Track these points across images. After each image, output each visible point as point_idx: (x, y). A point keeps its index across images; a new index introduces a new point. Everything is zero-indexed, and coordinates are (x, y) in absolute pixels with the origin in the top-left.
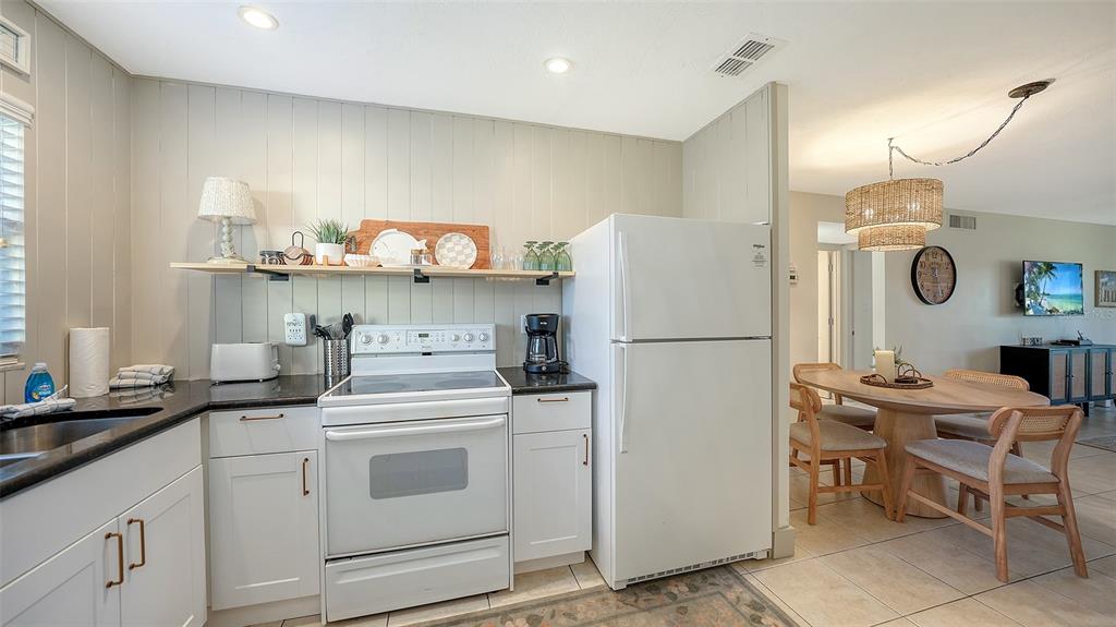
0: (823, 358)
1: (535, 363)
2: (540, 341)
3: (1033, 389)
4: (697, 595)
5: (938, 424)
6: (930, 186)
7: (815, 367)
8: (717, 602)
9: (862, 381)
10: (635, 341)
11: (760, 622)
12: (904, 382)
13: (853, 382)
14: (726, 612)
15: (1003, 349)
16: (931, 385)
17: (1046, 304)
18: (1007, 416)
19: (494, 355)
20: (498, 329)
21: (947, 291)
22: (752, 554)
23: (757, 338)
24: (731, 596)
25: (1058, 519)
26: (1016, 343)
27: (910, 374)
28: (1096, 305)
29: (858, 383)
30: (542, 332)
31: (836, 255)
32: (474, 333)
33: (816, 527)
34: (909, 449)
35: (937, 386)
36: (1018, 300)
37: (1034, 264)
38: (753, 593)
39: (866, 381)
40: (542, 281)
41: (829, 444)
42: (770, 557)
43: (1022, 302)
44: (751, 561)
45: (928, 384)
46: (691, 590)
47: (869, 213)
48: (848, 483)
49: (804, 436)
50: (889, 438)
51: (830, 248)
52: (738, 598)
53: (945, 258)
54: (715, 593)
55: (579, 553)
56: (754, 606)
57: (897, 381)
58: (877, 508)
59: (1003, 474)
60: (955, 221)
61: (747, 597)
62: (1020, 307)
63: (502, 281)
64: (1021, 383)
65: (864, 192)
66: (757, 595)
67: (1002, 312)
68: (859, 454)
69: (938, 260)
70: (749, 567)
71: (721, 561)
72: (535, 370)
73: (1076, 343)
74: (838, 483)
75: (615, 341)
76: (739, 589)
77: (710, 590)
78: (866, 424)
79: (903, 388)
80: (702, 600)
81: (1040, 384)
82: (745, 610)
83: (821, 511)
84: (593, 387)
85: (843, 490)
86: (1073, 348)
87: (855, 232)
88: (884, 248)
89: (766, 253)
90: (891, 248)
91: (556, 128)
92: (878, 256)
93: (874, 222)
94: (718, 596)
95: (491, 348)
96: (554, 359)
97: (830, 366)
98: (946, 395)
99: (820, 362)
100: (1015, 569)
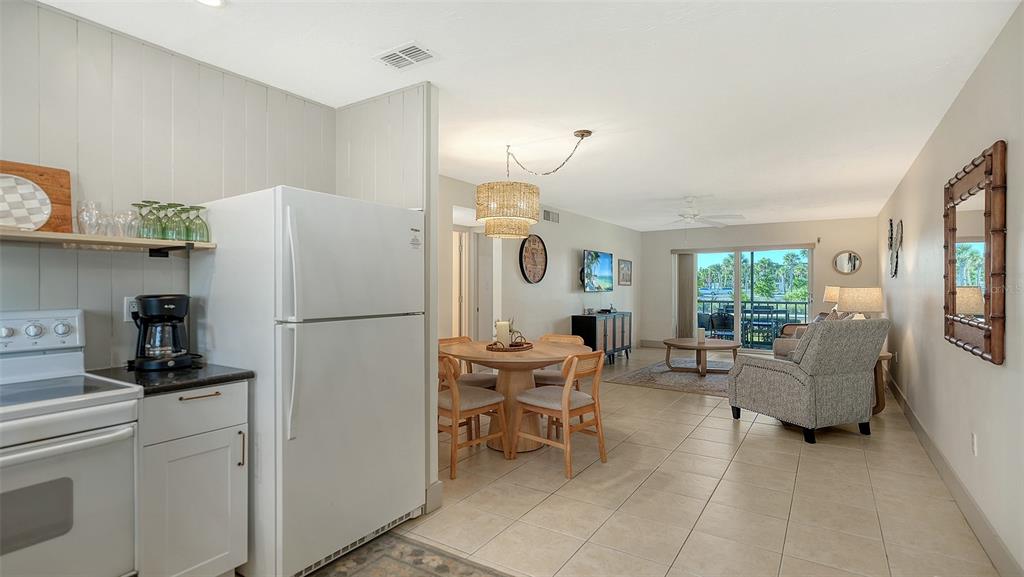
0: (455, 334)
1: (154, 358)
2: (162, 331)
3: (586, 344)
4: (365, 564)
5: (537, 378)
6: (532, 190)
7: (451, 340)
8: (385, 563)
9: (488, 349)
10: (305, 321)
11: (422, 563)
12: (516, 346)
13: (480, 351)
14: (393, 566)
15: (573, 317)
16: (531, 347)
17: (596, 282)
18: (571, 362)
19: (80, 355)
20: (87, 317)
21: (541, 272)
22: (409, 514)
23: (413, 314)
24: (395, 553)
25: (593, 428)
26: (580, 314)
27: (518, 340)
28: (619, 284)
29: (485, 351)
30: (165, 318)
31: (465, 236)
32: (43, 323)
33: (456, 481)
34: (520, 399)
35: (535, 348)
36: (581, 280)
37: (589, 253)
38: (413, 544)
39: (490, 348)
40: (159, 252)
41: (465, 405)
42: (425, 512)
43: (583, 281)
44: (409, 521)
45: (530, 346)
46: (358, 563)
47: (493, 205)
48: (478, 436)
49: (447, 403)
50: (506, 393)
51: (461, 229)
52: (402, 553)
53: (541, 245)
54: (381, 558)
55: (228, 572)
56: (416, 553)
57: (511, 346)
58: (498, 453)
59: (570, 403)
60: (547, 215)
61: (409, 549)
62: (583, 286)
63: (91, 249)
64: (580, 340)
65: (490, 187)
66: (417, 545)
67: (573, 290)
68: (486, 410)
69: (536, 247)
70: (407, 527)
71: (383, 528)
72: (153, 368)
73: (609, 311)
74: (470, 439)
75: (281, 322)
76: (401, 546)
77: (376, 556)
78: (491, 385)
79: (514, 351)
80: (370, 567)
81: (590, 341)
82: (408, 559)
83: (460, 466)
84: (249, 376)
85: (474, 443)
86: (608, 315)
87: (483, 221)
88: (503, 236)
89: (420, 236)
90: (507, 237)
91: (179, 56)
92: (497, 242)
93: (497, 214)
94: (384, 558)
95: (78, 343)
96: (184, 351)
97: (461, 340)
98: (540, 353)
99: (454, 336)
100: (575, 469)
